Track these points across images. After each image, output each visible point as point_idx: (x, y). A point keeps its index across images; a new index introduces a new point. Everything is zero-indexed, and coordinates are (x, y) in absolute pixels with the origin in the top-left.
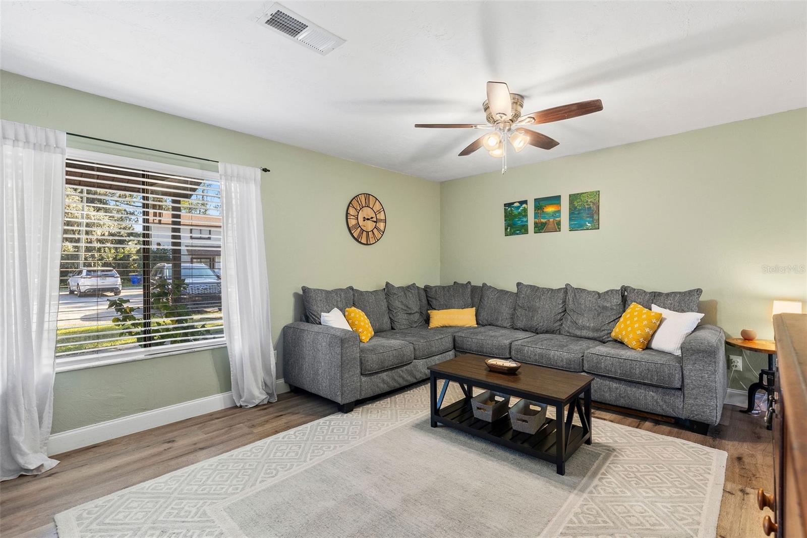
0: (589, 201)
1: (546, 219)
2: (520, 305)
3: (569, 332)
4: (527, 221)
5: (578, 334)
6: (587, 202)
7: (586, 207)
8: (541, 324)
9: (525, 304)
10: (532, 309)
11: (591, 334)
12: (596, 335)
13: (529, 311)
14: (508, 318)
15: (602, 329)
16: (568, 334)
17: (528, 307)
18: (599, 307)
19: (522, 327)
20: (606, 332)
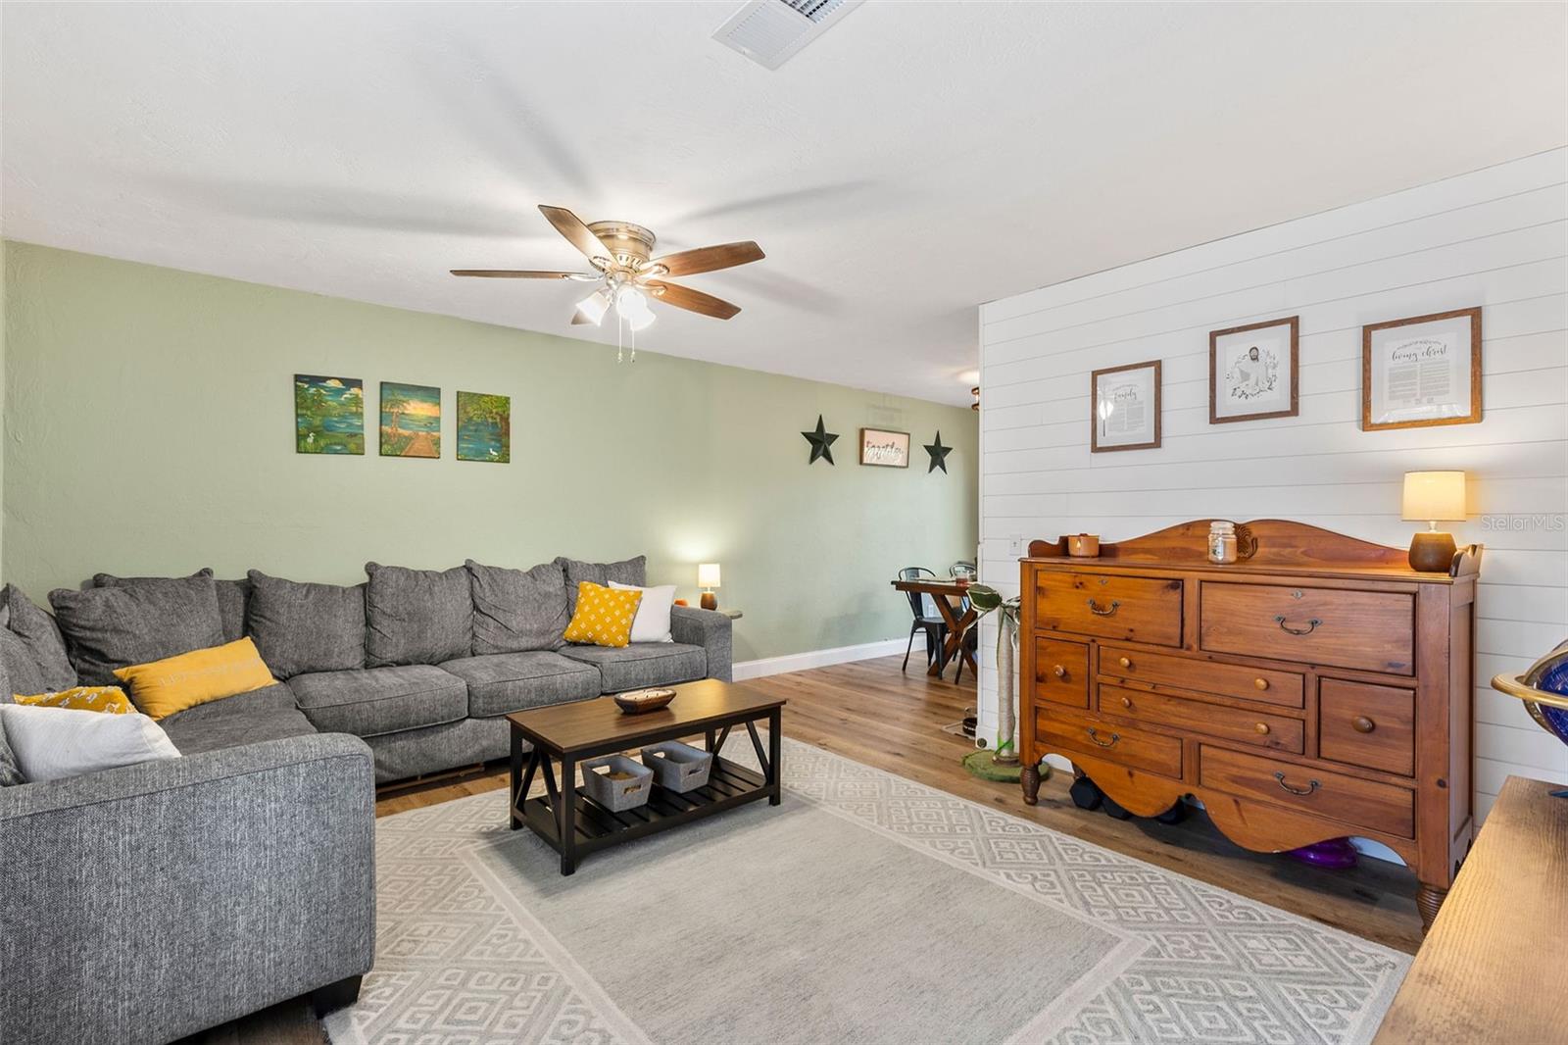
0: (494, 411)
1: (411, 429)
2: (388, 611)
3: (496, 647)
4: (361, 427)
5: (513, 647)
6: (491, 412)
7: (490, 420)
8: (442, 643)
9: (401, 608)
10: (418, 617)
11: (535, 642)
12: (542, 641)
13: (410, 620)
14: (354, 645)
15: (552, 629)
16: (496, 651)
17: (409, 614)
18: (539, 594)
19: (400, 658)
20: (557, 633)
